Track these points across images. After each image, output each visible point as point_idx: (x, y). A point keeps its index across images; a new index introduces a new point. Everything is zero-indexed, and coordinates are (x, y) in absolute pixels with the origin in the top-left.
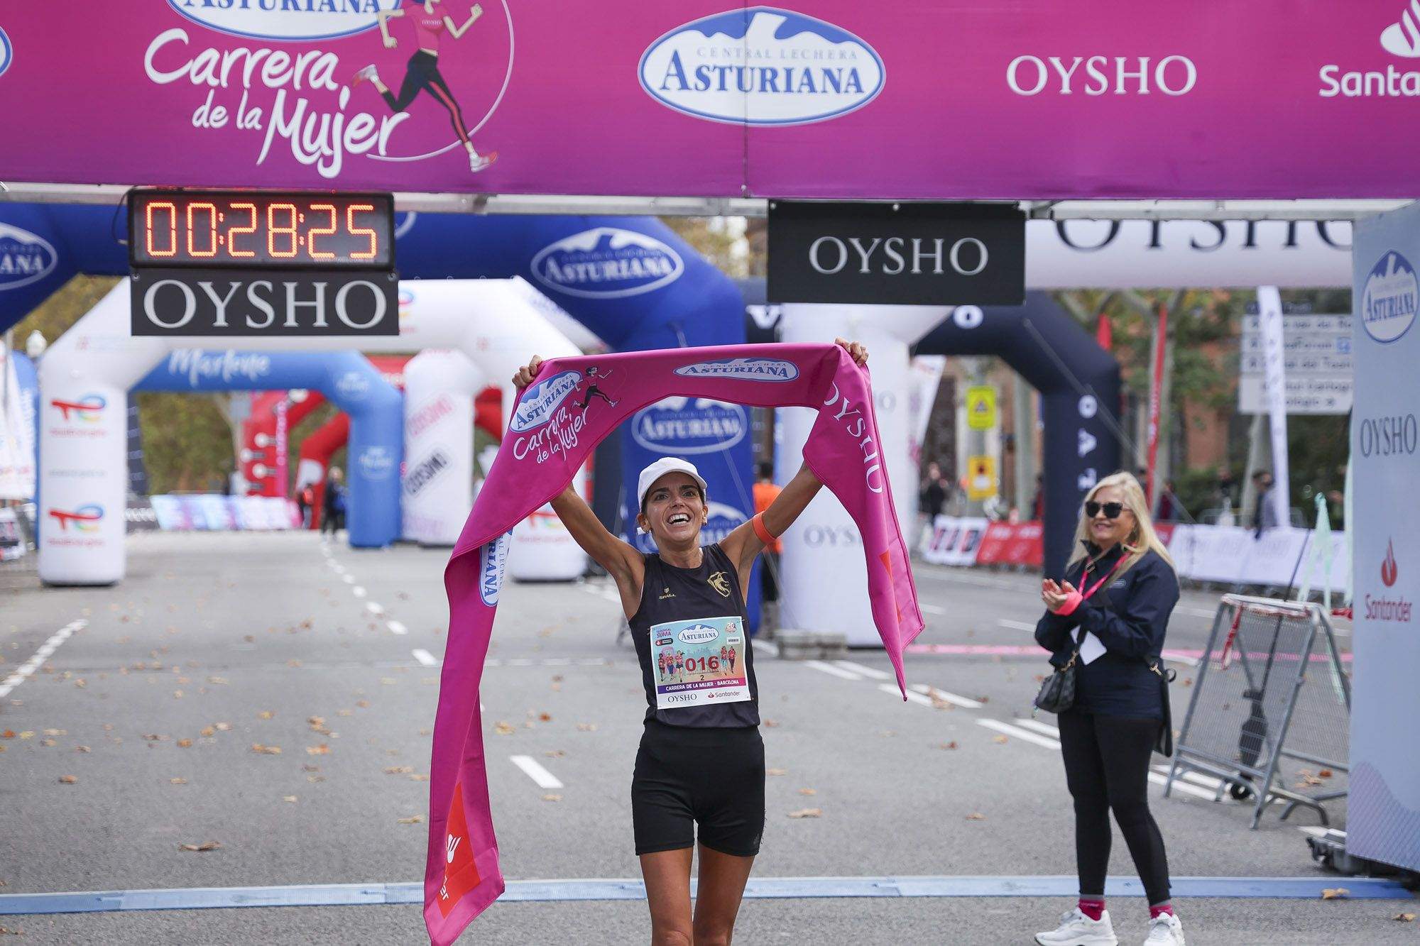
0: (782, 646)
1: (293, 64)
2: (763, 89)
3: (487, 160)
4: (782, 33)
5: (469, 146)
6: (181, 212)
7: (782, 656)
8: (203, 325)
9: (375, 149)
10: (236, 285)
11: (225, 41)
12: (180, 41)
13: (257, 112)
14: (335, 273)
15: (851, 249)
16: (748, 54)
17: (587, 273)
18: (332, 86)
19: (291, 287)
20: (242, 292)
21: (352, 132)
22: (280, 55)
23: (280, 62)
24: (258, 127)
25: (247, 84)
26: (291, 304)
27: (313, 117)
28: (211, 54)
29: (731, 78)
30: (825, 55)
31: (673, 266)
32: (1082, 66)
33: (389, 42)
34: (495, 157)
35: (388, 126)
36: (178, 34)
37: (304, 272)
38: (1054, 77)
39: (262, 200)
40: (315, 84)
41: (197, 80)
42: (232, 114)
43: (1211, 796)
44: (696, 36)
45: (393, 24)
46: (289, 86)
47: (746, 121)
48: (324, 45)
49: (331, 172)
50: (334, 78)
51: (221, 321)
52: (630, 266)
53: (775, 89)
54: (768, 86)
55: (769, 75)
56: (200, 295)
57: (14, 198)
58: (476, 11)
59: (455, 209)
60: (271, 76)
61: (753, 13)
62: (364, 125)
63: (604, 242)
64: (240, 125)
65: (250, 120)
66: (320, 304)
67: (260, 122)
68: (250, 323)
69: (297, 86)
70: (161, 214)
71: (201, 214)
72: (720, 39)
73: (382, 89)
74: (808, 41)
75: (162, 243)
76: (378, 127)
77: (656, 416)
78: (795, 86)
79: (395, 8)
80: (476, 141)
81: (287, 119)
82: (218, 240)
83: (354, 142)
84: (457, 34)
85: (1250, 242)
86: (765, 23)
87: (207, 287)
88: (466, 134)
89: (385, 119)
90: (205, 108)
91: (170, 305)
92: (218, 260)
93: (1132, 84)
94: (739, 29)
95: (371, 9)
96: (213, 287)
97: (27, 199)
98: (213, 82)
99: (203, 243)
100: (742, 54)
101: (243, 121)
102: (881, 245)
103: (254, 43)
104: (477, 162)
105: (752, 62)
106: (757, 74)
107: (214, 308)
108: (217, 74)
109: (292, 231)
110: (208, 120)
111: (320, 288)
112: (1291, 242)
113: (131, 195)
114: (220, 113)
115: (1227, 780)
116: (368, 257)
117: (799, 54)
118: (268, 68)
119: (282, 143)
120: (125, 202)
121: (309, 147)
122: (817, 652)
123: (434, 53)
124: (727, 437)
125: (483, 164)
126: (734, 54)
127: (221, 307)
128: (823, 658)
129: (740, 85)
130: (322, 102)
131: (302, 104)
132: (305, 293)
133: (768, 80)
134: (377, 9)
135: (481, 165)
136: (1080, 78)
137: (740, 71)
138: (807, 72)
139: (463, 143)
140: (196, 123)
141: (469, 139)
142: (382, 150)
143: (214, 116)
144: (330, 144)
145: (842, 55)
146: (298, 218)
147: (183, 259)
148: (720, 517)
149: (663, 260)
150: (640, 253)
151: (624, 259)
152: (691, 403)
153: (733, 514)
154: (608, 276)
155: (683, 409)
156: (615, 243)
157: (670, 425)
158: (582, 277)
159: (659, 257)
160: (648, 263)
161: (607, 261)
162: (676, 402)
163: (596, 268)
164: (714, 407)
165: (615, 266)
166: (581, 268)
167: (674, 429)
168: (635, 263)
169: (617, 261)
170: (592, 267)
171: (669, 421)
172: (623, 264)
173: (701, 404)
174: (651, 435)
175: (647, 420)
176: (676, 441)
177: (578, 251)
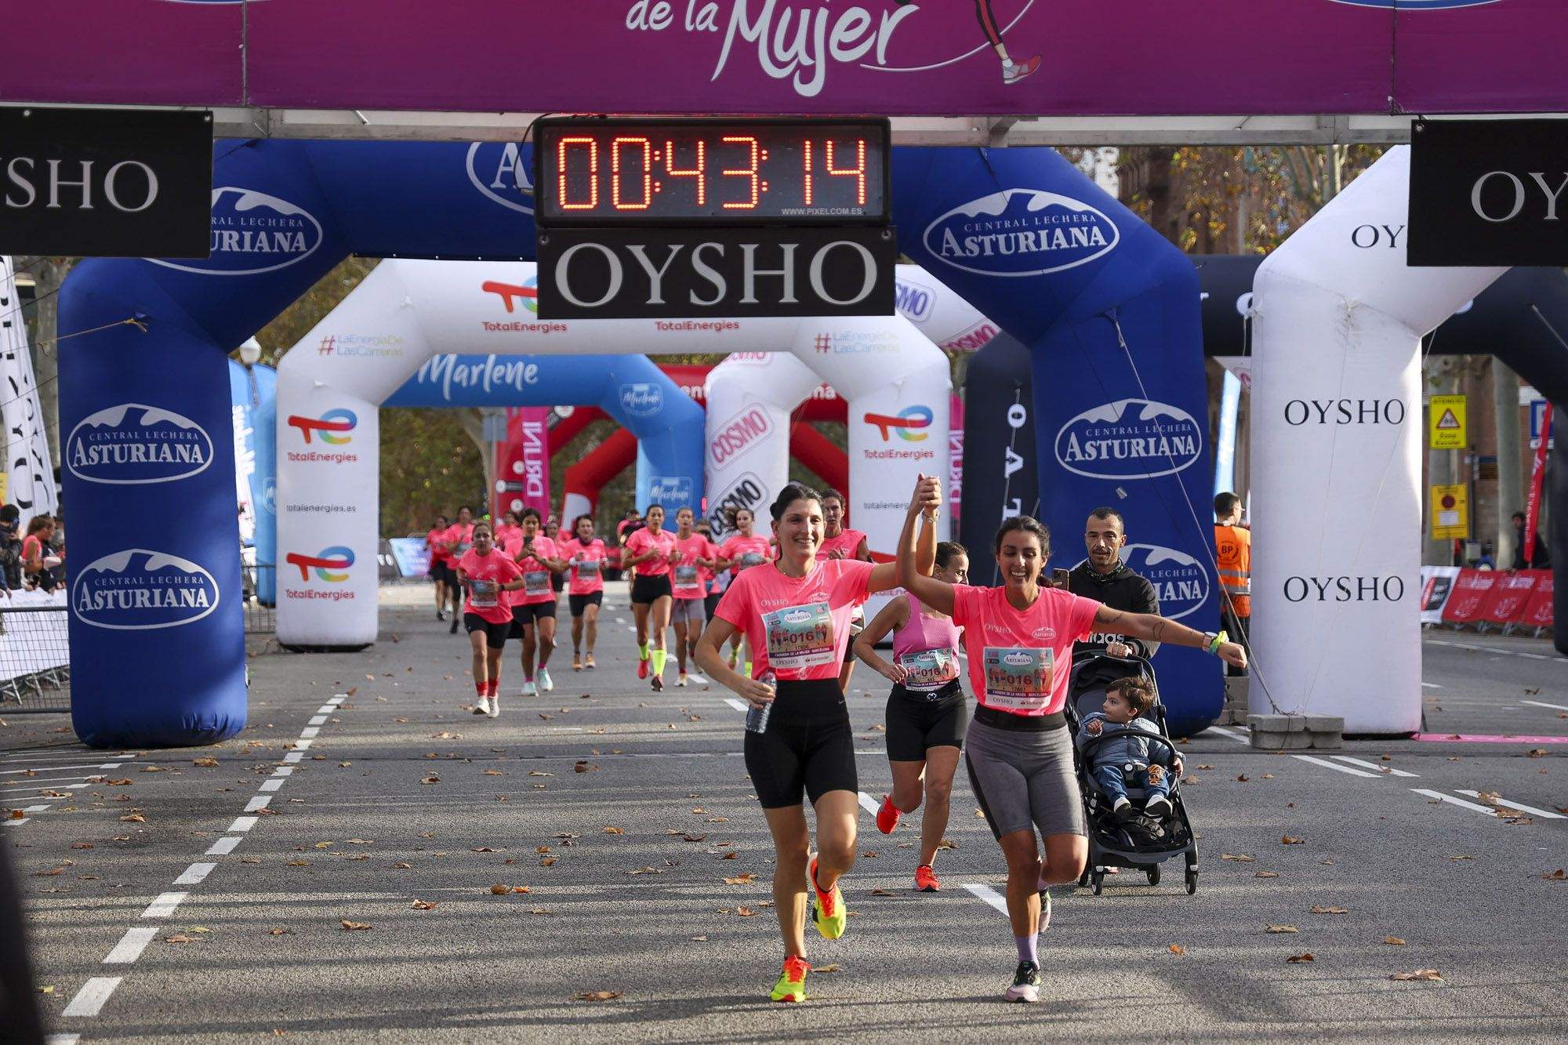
0: (1255, 735)
3: (1025, 68)
5: (1001, 49)
6: (605, 149)
7: (1255, 748)
8: (632, 304)
9: (871, 56)
10: (676, 248)
13: (713, 7)
15: (1530, 186)
17: (995, 245)
19: (749, 250)
20: (684, 256)
21: (839, 34)
24: (713, 29)
26: (750, 273)
27: (787, 14)
31: (1109, 237)
34: (1037, 63)
35: (888, 25)
37: (768, 230)
39: (712, 132)
42: (678, 12)
47: (1395, 4)
49: (810, 90)
51: (656, 298)
52: (1050, 237)
56: (629, 262)
57: (378, 135)
59: (962, 140)
62: (857, 23)
63: (1018, 205)
64: (689, 27)
65: (702, 19)
66: (788, 272)
67: (715, 23)
68: (695, 299)
70: (578, 153)
71: (631, 153)
75: (579, 192)
76: (875, 26)
77: (1084, 431)
80: (1010, 43)
81: (752, 18)
82: (653, 187)
83: (843, 46)
88: (997, 32)
89: (886, 13)
90: (643, 5)
92: (653, 215)
96: (644, 250)
97: (394, 135)
99: (632, 191)
101: (693, 21)
104: (1010, 70)
107: (648, 280)
109: (752, 172)
110: (646, 21)
111: (789, 250)
113: (538, 125)
114: (663, 10)
116: (854, 209)
119: (745, 50)
120: (530, 138)
121: (782, 56)
122: (1306, 741)
124: (1180, 459)
125: (1020, 74)
127: (656, 278)
128: (1311, 749)
132: (769, 258)
135: (1018, 76)
139: (993, 45)
140: (631, 26)
141: (1000, 40)
142: (881, 60)
143: (654, 15)
144: (810, 50)
146: (760, 155)
147: (606, 214)
148: (1169, 564)
149: (1096, 230)
150: (1066, 219)
151: (1043, 227)
152: (1133, 412)
153: (1185, 559)
154: (1023, 249)
155: (1122, 422)
156: (1034, 206)
157: (1104, 444)
158: (988, 252)
159: (1090, 226)
160: (1075, 231)
161: (1022, 229)
162: (1111, 412)
163: (1008, 241)
164: (1164, 419)
165: (1031, 236)
166: (987, 240)
167: (1110, 449)
168: (1058, 232)
169: (1035, 230)
170: (1002, 238)
171: (1104, 438)
172: (1043, 234)
173: (1145, 415)
174: (1079, 457)
175: (1073, 439)
176: (1112, 465)
177: (982, 217)
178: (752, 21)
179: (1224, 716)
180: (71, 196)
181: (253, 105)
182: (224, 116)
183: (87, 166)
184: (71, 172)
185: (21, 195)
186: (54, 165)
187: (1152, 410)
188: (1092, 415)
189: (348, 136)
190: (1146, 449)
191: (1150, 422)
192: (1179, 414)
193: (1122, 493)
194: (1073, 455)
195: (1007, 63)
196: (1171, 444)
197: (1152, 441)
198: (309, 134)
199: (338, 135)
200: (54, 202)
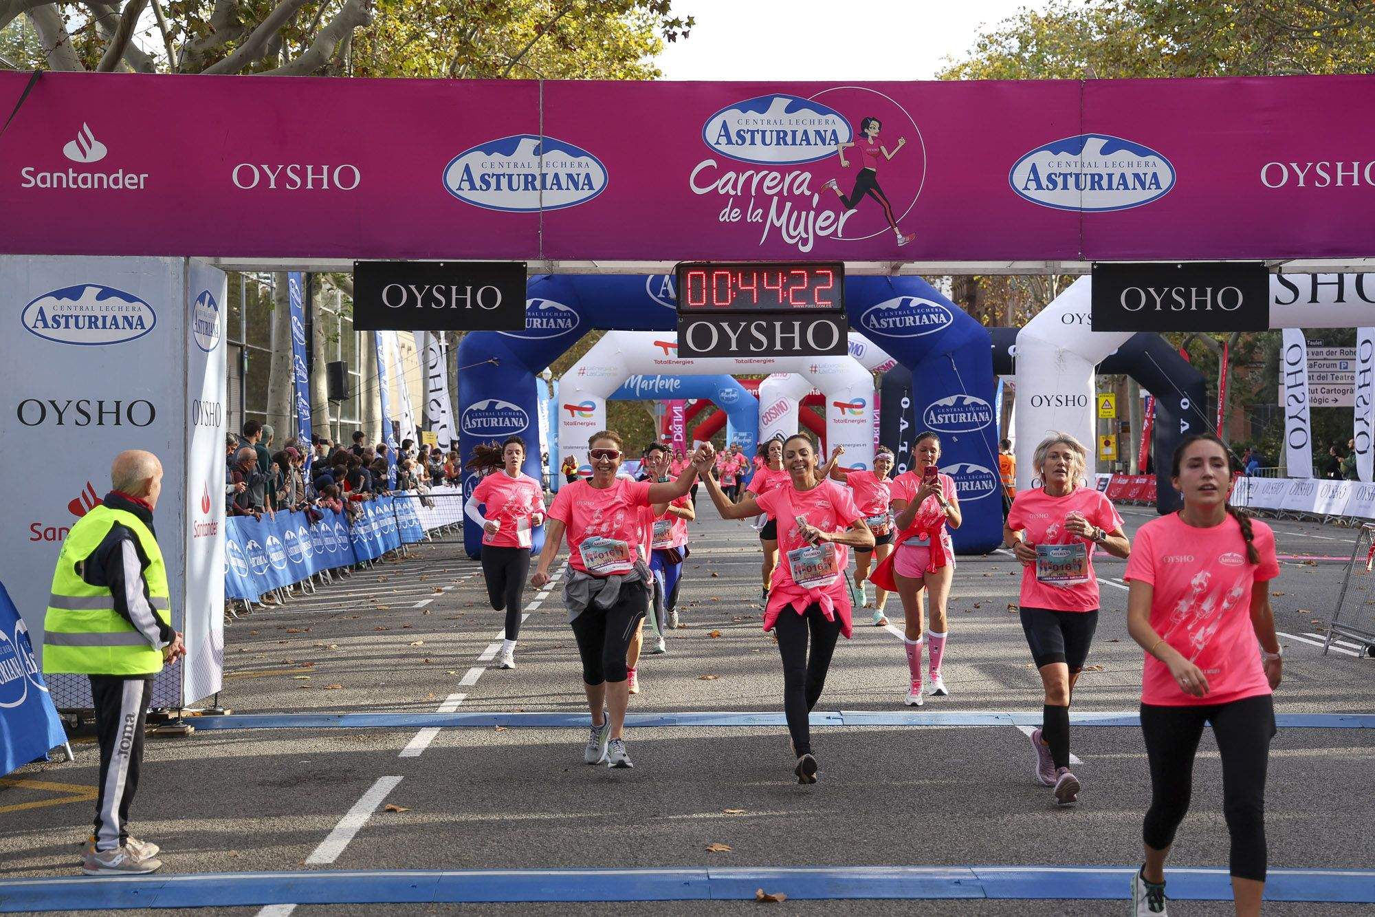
1: (783, 180)
2: (1093, 188)
3: (908, 239)
4: (1105, 151)
5: (896, 229)
6: (709, 278)
9: (835, 233)
10: (743, 324)
11: (740, 165)
12: (712, 167)
13: (760, 211)
14: (807, 315)
15: (1148, 294)
16: (1082, 165)
17: (894, 322)
18: (808, 193)
19: (778, 325)
20: (747, 328)
21: (820, 223)
22: (774, 174)
23: (775, 178)
24: (760, 221)
25: (753, 194)
26: (778, 335)
27: (795, 214)
28: (731, 175)
29: (1071, 181)
30: (1135, 164)
31: (948, 319)
32: (1313, 168)
33: (845, 163)
35: (843, 219)
36: (711, 162)
37: (788, 315)
38: (1293, 175)
39: (761, 269)
40: (797, 192)
41: (722, 192)
42: (744, 213)
43: (1357, 655)
44: (1048, 153)
45: (848, 152)
46: (780, 193)
47: (1081, 209)
48: (802, 166)
49: (806, 249)
50: (809, 188)
51: (734, 348)
52: (921, 319)
53: (1101, 188)
54: (1096, 187)
55: (1097, 178)
57: (603, 272)
58: (902, 142)
59: (879, 272)
60: (769, 188)
61: (1085, 139)
63: (905, 303)
64: (749, 220)
65: (755, 216)
66: (797, 335)
67: (761, 218)
68: (752, 348)
69: (785, 194)
70: (697, 279)
71: (722, 278)
72: (1064, 156)
73: (840, 194)
74: (1123, 156)
75: (697, 297)
76: (837, 219)
77: (937, 410)
78: (1115, 186)
79: (848, 142)
80: (900, 226)
81: (779, 215)
82: (732, 295)
83: (822, 229)
84: (889, 157)
85: (1314, 299)
86: (1094, 144)
87: (725, 325)
88: (895, 222)
89: (842, 213)
90: (727, 210)
91: (702, 337)
92: (732, 307)
93: (1348, 180)
94: (1076, 149)
95: (833, 143)
96: (729, 325)
97: (610, 272)
98: (732, 192)
99: (722, 296)
100: (1079, 165)
101: (751, 217)
102: (1170, 292)
103: (758, 166)
104: (901, 240)
105: (1087, 170)
106: (1089, 177)
107: (729, 339)
108: (735, 187)
109: (779, 288)
110: (729, 217)
111: (797, 324)
112: (1340, 299)
113: (678, 266)
114: (737, 212)
115: (1367, 645)
116: (826, 304)
117: (1117, 164)
118: (767, 183)
119: (775, 231)
120: (674, 273)
121: (792, 233)
123: (874, 170)
124: (982, 423)
125: (906, 241)
126: (1073, 165)
127: (734, 338)
129: (1077, 186)
130: (801, 204)
131: (788, 205)
132: (788, 328)
133: (1096, 181)
134: (837, 142)
135: (904, 242)
136: (1312, 176)
137: (1077, 176)
138: (1123, 176)
139: (892, 228)
140: (721, 219)
141: (896, 225)
142: (840, 235)
143: (733, 215)
144: (806, 231)
145: (1147, 164)
146: (783, 280)
147: (709, 308)
148: (978, 473)
149: (942, 315)
150: (927, 310)
151: (917, 314)
152: (960, 400)
153: (985, 470)
154: (908, 325)
155: (955, 406)
156: (912, 304)
157: (946, 416)
158: (891, 326)
159: (939, 313)
160: (932, 316)
161: (907, 315)
162: (950, 401)
163: (901, 320)
164: (974, 404)
165: (912, 318)
166: (891, 320)
167: (950, 418)
168: (924, 316)
169: (913, 315)
170: (898, 319)
171: (946, 413)
172: (917, 317)
173: (966, 402)
174: (935, 422)
175: (932, 413)
176: (950, 426)
177: (889, 310)
178: (779, 217)
179: (1003, 545)
180: (462, 302)
181: (544, 259)
182: (531, 264)
183: (469, 288)
184: (462, 291)
185: (439, 303)
186: (454, 288)
187: (969, 400)
188: (941, 402)
189: (589, 273)
190: (967, 418)
191: (968, 406)
192: (982, 402)
193: (955, 439)
194: (932, 421)
195: (899, 236)
196: (978, 416)
197: (969, 414)
198: (571, 272)
199: (584, 273)
200: (454, 306)
